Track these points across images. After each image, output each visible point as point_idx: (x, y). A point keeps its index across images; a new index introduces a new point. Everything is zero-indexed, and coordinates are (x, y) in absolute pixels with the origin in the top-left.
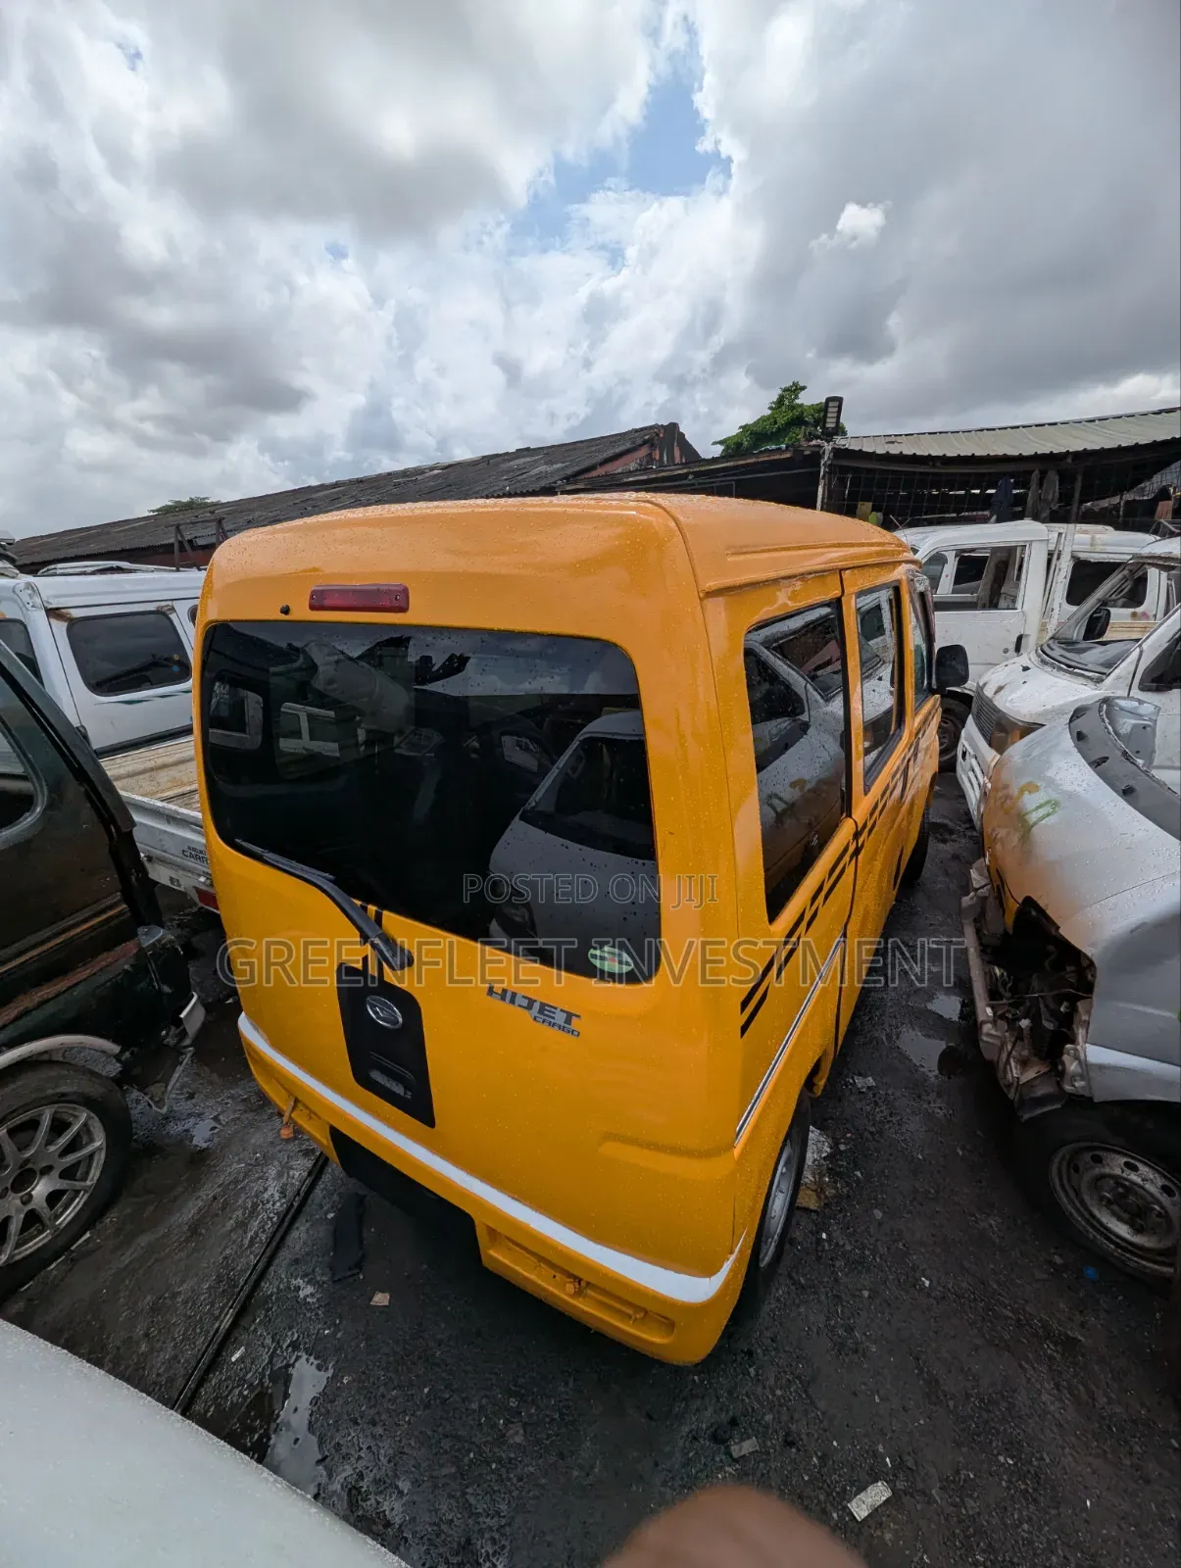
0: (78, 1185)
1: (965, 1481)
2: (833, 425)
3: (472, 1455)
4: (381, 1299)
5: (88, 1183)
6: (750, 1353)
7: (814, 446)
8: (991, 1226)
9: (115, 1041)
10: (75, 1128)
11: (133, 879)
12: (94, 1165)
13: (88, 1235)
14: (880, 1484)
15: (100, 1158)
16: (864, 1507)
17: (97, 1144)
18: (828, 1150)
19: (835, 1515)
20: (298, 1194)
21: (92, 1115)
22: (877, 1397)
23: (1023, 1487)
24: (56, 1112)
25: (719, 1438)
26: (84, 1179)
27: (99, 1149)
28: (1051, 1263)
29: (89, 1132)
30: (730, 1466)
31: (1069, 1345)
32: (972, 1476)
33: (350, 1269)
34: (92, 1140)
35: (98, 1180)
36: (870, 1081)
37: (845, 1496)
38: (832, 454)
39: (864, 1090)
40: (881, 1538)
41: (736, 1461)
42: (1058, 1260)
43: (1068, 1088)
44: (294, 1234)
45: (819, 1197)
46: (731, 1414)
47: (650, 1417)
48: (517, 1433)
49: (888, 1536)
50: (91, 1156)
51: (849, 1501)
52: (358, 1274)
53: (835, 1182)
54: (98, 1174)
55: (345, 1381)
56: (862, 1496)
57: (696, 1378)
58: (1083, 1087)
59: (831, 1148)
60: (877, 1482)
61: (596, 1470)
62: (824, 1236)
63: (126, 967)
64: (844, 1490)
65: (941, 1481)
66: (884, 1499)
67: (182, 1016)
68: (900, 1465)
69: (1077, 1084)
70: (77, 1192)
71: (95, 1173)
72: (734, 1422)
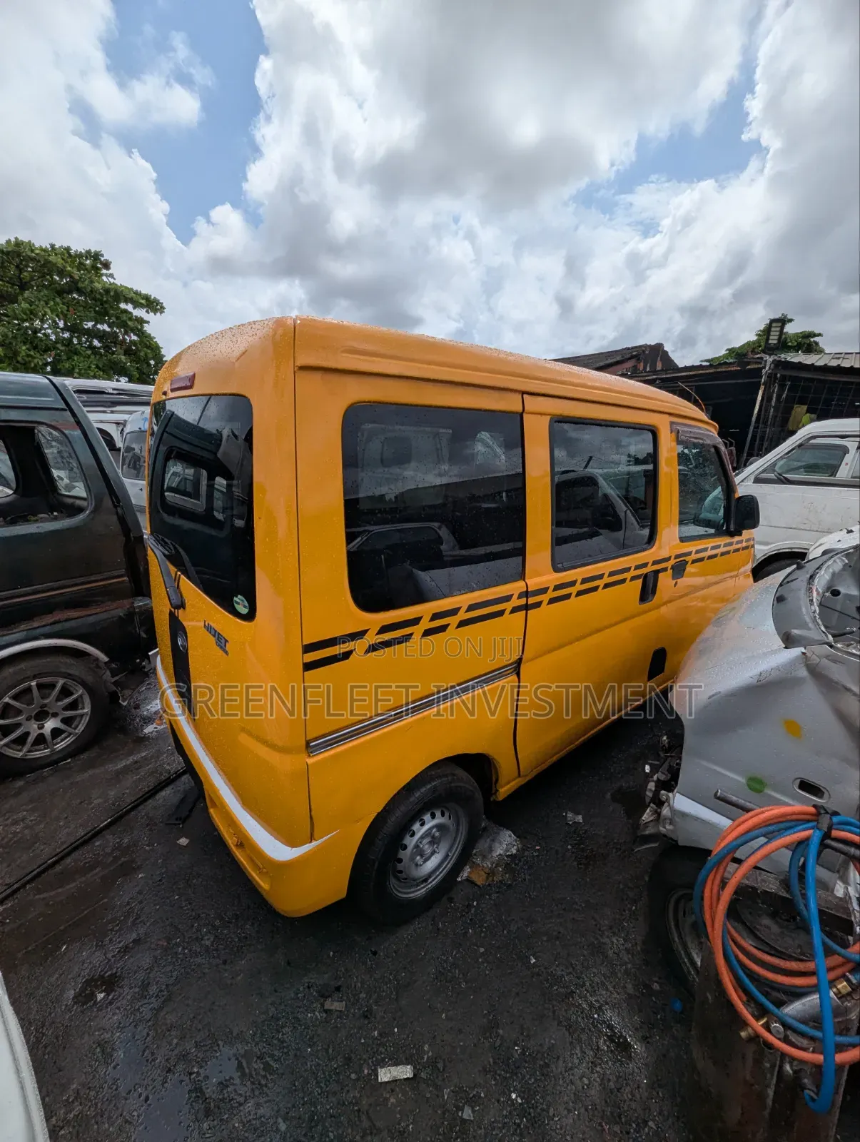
0: (70, 730)
1: (474, 1096)
2: (775, 342)
3: (178, 940)
4: (183, 841)
5: (77, 731)
6: (375, 953)
7: (758, 358)
8: (613, 942)
9: (107, 654)
10: (75, 696)
11: (141, 568)
12: (82, 722)
13: (69, 760)
14: (409, 1067)
15: (86, 720)
16: (389, 1075)
17: (85, 711)
18: (515, 852)
19: (366, 1071)
20: (176, 773)
21: (86, 693)
22: (444, 1015)
23: (517, 1121)
24: (64, 683)
25: (324, 996)
26: (75, 729)
27: (86, 714)
28: (647, 987)
29: (83, 703)
30: (319, 1012)
31: (624, 1047)
32: (482, 1095)
33: (177, 819)
34: (83, 708)
35: (83, 731)
36: (580, 819)
37: (382, 1063)
38: (772, 366)
39: (571, 823)
40: (387, 1100)
41: (326, 1011)
42: (656, 986)
43: (661, 828)
44: (163, 793)
45: (487, 878)
46: (339, 984)
47: (289, 963)
48: (208, 939)
49: (392, 1100)
50: (82, 716)
51: (382, 1067)
52: (179, 824)
53: (506, 873)
54: (83, 728)
55: (140, 876)
56: (393, 1069)
57: (331, 953)
58: (671, 830)
59: (518, 851)
60: (408, 1065)
61: (239, 978)
62: (475, 904)
63: (121, 614)
64: (383, 1060)
65: (456, 1086)
66: (405, 1077)
67: (150, 654)
68: (433, 1063)
69: (668, 827)
70: (70, 734)
71: (81, 728)
72: (338, 989)
